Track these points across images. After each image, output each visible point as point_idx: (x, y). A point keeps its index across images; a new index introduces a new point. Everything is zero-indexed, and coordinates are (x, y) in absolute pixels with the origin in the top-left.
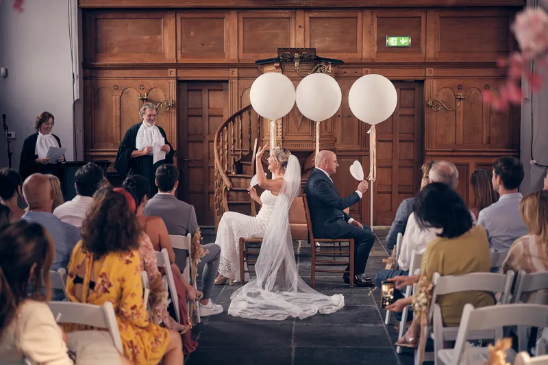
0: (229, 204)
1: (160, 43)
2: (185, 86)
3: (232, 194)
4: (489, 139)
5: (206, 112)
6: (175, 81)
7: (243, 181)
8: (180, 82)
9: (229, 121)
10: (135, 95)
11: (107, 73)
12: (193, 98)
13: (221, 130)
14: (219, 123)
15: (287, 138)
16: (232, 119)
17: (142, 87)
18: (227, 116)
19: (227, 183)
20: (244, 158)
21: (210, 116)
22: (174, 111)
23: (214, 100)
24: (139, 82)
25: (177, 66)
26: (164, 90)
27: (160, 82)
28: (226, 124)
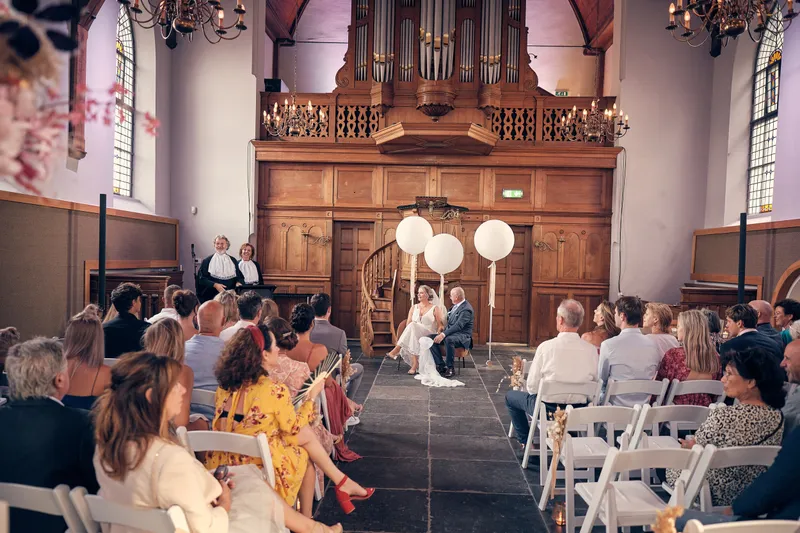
0: (372, 322)
1: (320, 191)
2: (339, 225)
3: (375, 314)
4: (584, 274)
5: (355, 247)
6: (331, 221)
7: (384, 303)
8: (334, 222)
9: (374, 254)
10: (298, 232)
11: (277, 213)
12: (346, 235)
13: (368, 262)
14: (366, 256)
15: (421, 270)
16: (377, 253)
17: (305, 225)
18: (373, 250)
19: (371, 305)
20: (385, 285)
21: (358, 250)
22: (330, 245)
23: (363, 237)
24: (302, 222)
25: (334, 209)
26: (322, 228)
27: (319, 221)
28: (372, 257)
